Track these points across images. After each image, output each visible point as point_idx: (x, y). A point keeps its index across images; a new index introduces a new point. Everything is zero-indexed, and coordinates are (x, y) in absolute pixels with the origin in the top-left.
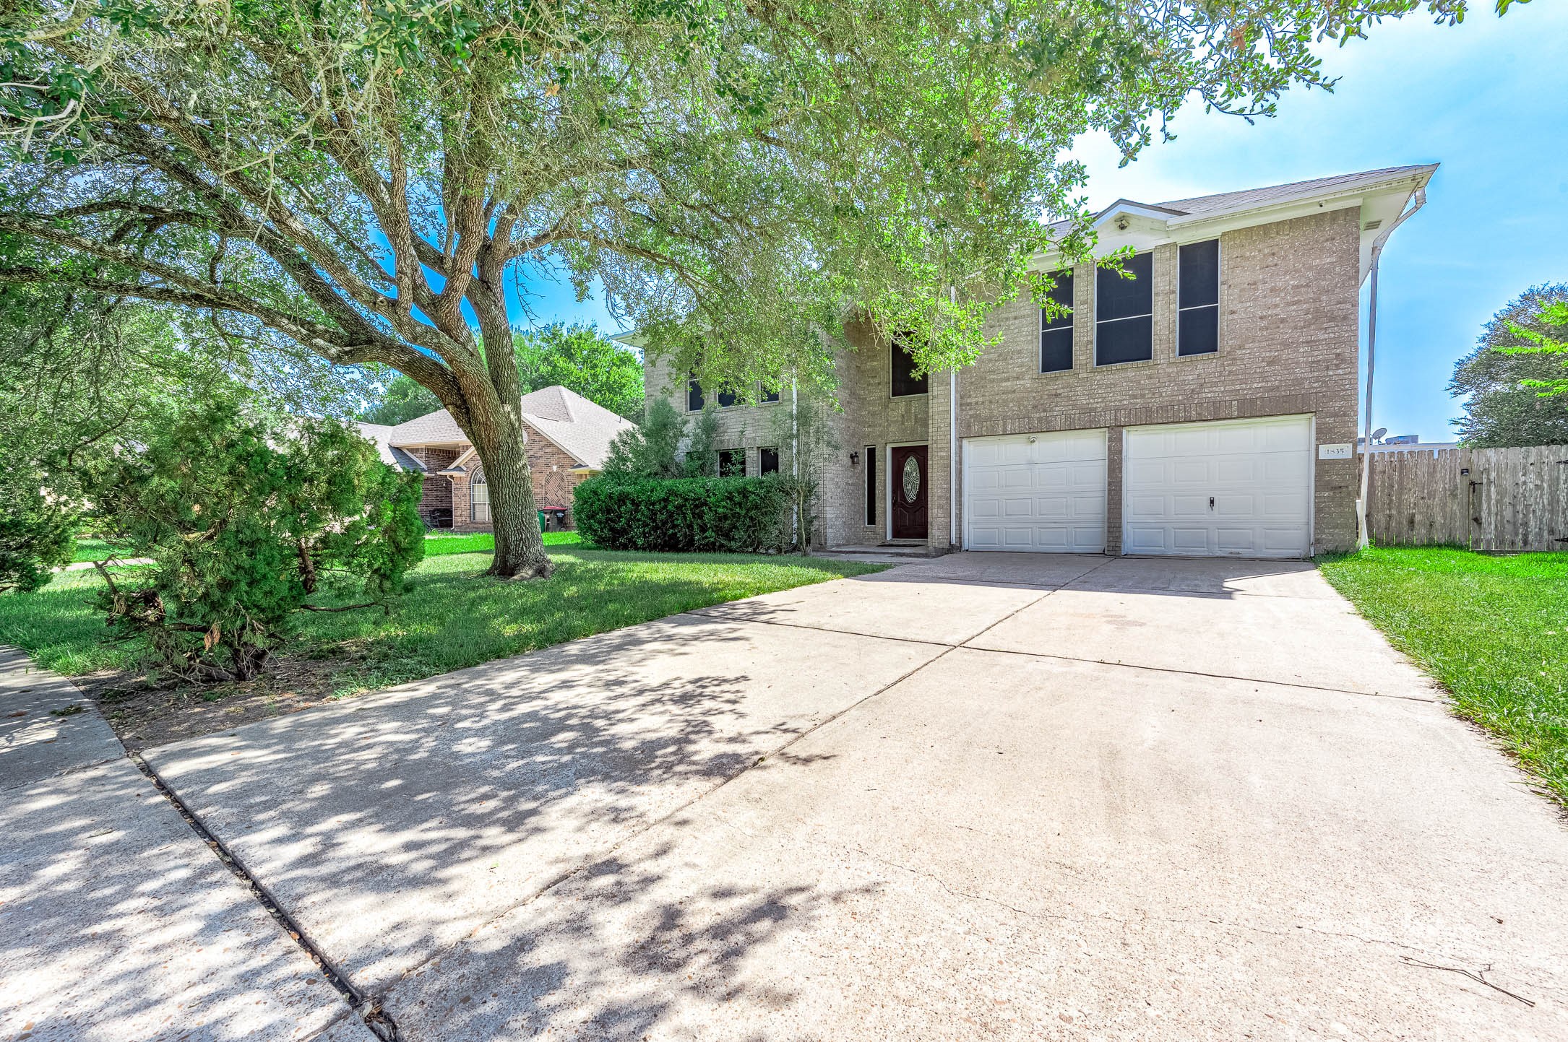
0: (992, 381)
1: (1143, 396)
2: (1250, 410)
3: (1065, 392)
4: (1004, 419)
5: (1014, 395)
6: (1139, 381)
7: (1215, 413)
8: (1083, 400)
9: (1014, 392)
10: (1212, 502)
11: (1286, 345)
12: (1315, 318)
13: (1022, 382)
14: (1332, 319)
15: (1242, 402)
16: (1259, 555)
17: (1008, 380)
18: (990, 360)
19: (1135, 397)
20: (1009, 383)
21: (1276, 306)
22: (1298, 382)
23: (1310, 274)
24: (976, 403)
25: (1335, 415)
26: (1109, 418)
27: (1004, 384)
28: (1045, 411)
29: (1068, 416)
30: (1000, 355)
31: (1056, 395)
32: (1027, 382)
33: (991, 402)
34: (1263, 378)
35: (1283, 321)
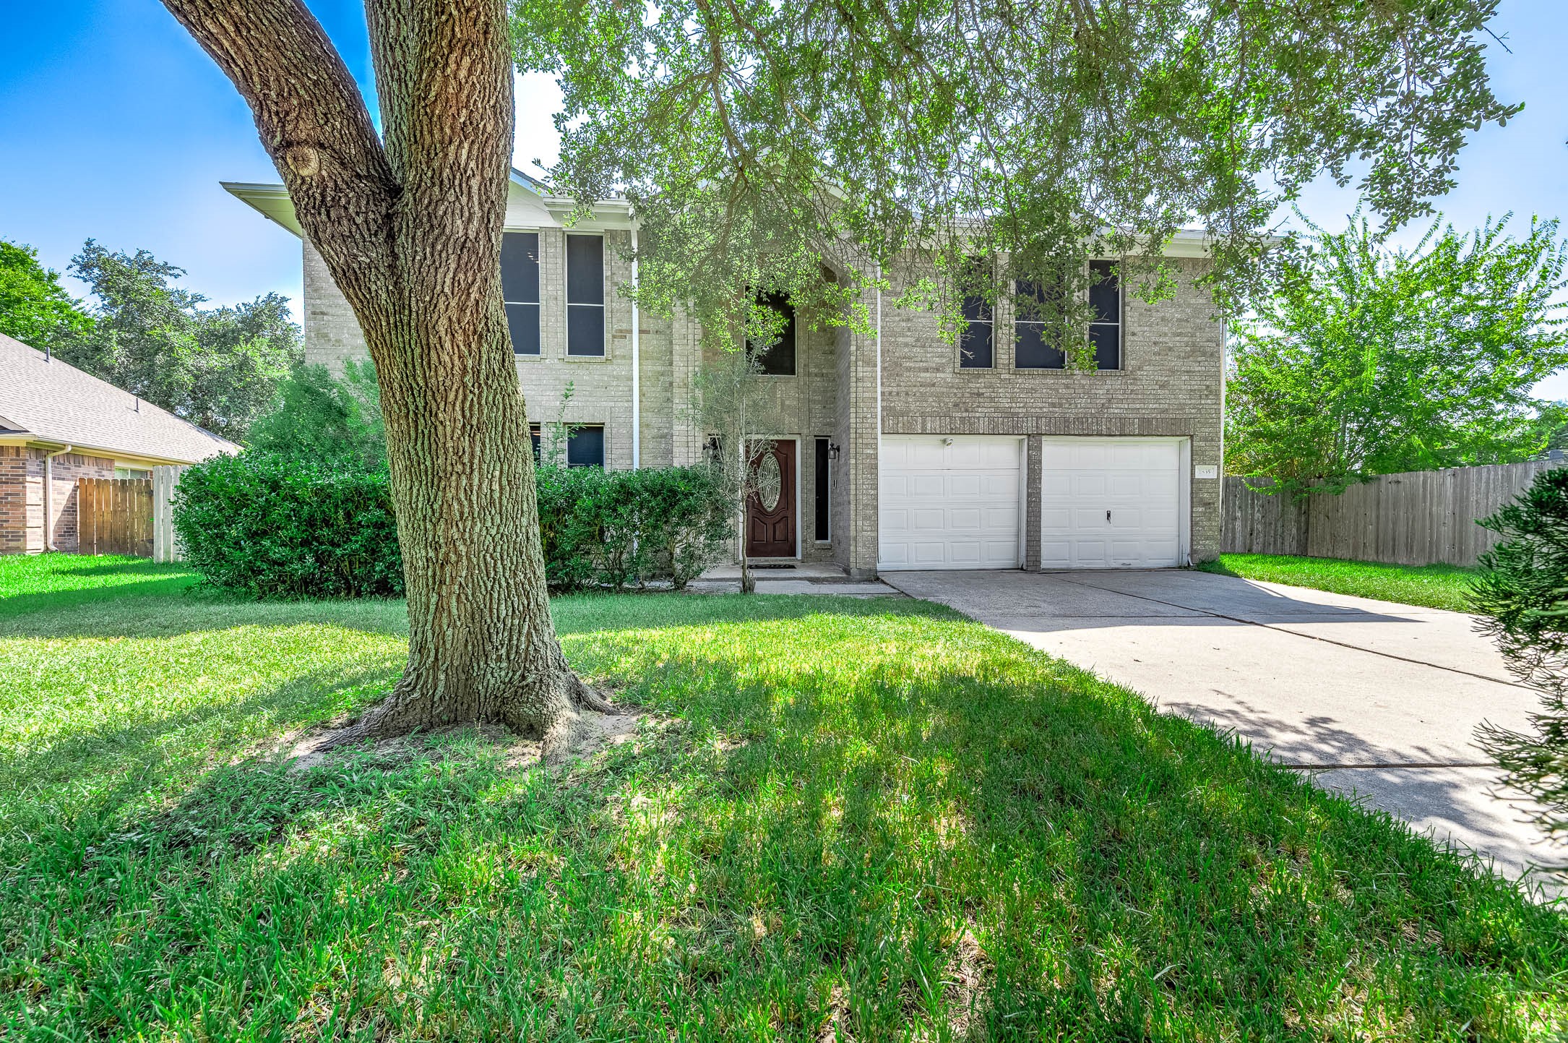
0: (909, 369)
1: (1061, 405)
2: (1148, 429)
3: (987, 392)
4: (923, 415)
5: (933, 389)
6: (1057, 390)
7: (1120, 430)
8: (1005, 403)
9: (934, 385)
10: (1109, 515)
11: (1173, 372)
12: (1193, 352)
13: (942, 375)
14: (1204, 354)
15: (1142, 420)
16: (1144, 566)
17: (926, 370)
18: (906, 345)
19: (1053, 405)
20: (928, 375)
21: (1166, 334)
22: (1182, 407)
23: (1188, 310)
24: (890, 393)
25: (1206, 440)
26: (1030, 426)
27: (923, 375)
28: (967, 411)
29: (991, 419)
30: (918, 340)
31: (979, 395)
32: (947, 376)
33: (907, 394)
34: (1157, 400)
35: (1170, 349)
